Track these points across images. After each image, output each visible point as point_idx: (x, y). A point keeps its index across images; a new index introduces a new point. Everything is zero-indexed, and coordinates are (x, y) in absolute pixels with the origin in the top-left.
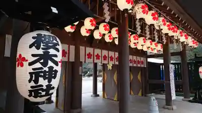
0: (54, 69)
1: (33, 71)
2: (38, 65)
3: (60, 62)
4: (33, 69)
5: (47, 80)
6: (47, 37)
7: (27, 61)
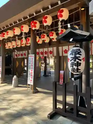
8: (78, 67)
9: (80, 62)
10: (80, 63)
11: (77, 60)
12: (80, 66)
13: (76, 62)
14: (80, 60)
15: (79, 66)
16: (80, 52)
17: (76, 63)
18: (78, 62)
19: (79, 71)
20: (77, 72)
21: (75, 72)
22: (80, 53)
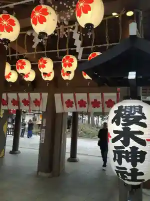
0: (139, 150)
6: (128, 110)
9: (141, 148)
10: (143, 154)
11: (133, 143)
12: (142, 160)
14: (143, 143)
15: (139, 164)
16: (140, 118)
17: (129, 150)
18: (134, 149)
22: (142, 121)
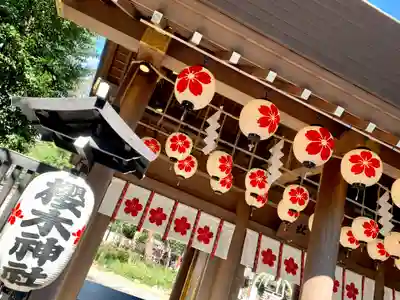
1: (21, 237)
2: (33, 229)
3: (74, 234)
4: (23, 234)
5: (37, 259)
7: (22, 217)
8: (41, 262)
13: (43, 240)
19: (38, 281)
20: (29, 283)
21: (19, 284)
